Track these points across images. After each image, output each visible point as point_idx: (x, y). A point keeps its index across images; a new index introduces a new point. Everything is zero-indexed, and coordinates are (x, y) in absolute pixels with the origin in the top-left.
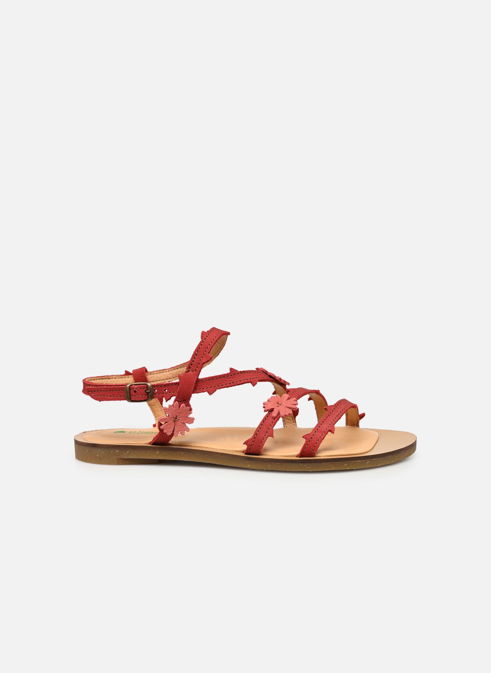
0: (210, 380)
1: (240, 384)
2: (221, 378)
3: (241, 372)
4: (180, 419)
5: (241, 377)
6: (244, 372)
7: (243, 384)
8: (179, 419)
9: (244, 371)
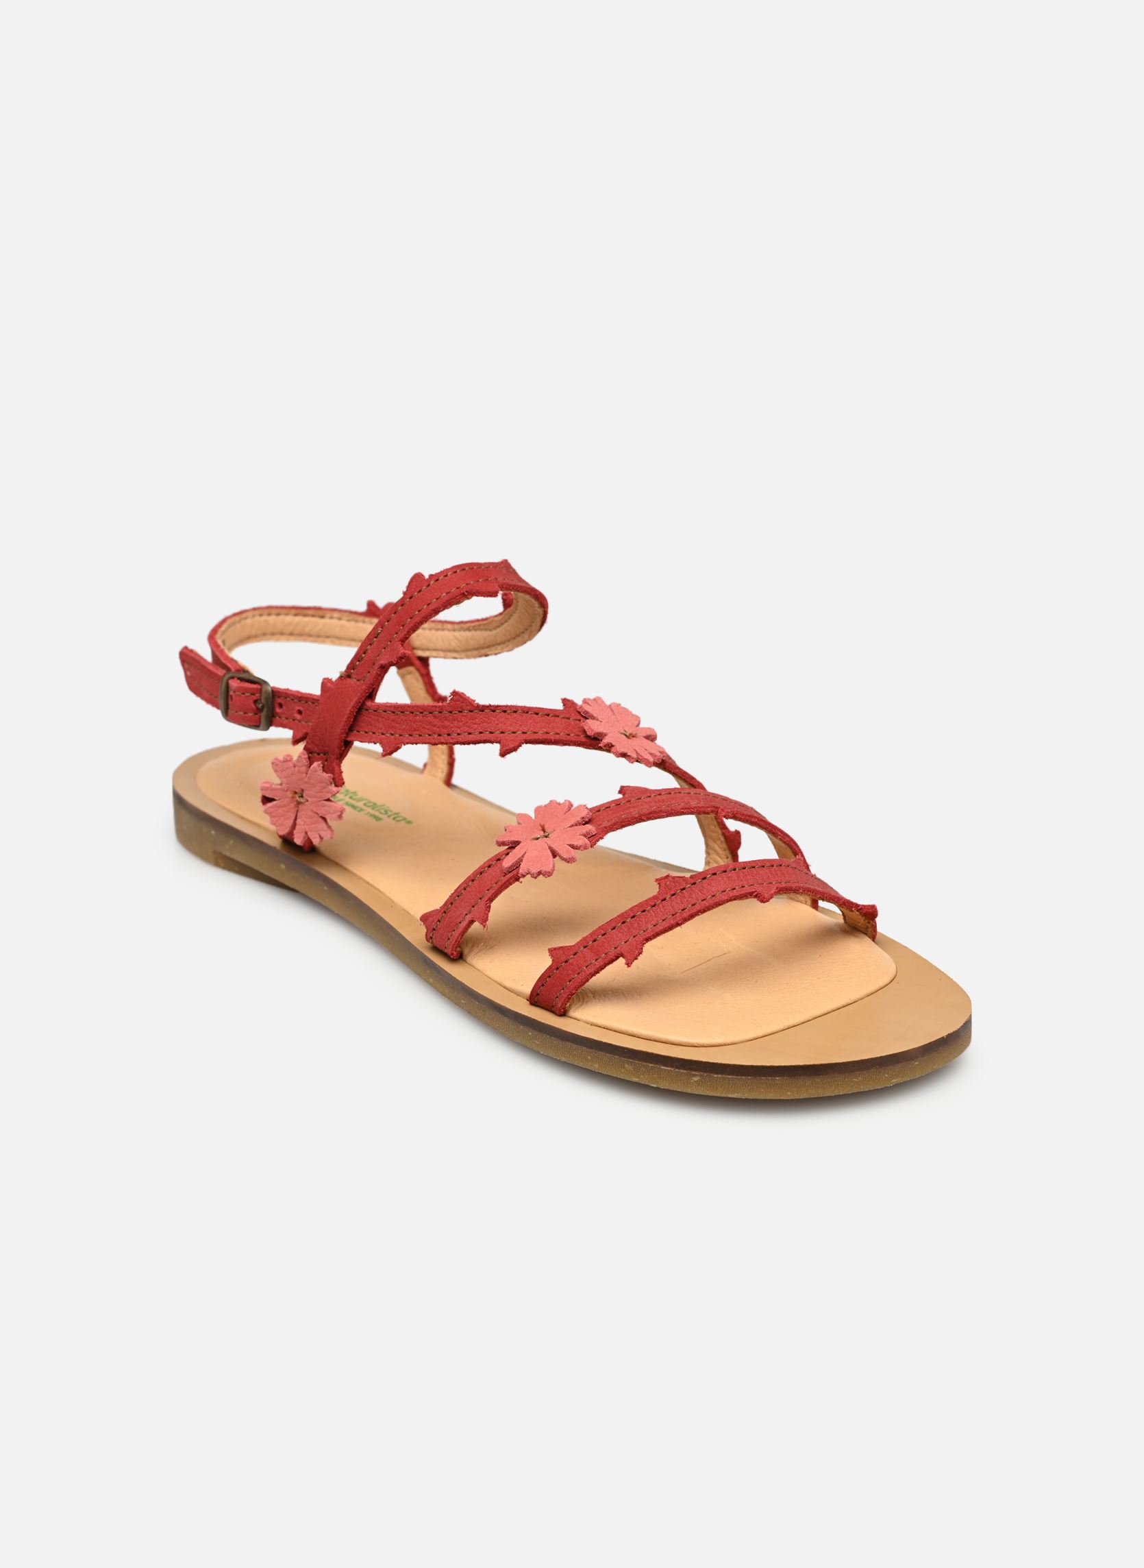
0: (394, 712)
1: (469, 743)
2: (422, 713)
3: (482, 708)
4: (309, 799)
5: (475, 724)
6: (493, 709)
7: (475, 742)
8: (307, 801)
9: (490, 705)
